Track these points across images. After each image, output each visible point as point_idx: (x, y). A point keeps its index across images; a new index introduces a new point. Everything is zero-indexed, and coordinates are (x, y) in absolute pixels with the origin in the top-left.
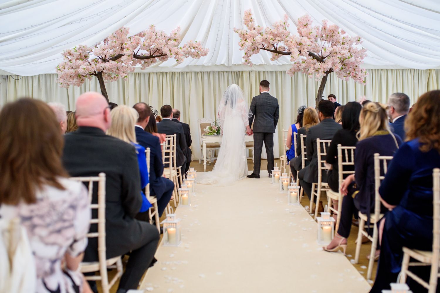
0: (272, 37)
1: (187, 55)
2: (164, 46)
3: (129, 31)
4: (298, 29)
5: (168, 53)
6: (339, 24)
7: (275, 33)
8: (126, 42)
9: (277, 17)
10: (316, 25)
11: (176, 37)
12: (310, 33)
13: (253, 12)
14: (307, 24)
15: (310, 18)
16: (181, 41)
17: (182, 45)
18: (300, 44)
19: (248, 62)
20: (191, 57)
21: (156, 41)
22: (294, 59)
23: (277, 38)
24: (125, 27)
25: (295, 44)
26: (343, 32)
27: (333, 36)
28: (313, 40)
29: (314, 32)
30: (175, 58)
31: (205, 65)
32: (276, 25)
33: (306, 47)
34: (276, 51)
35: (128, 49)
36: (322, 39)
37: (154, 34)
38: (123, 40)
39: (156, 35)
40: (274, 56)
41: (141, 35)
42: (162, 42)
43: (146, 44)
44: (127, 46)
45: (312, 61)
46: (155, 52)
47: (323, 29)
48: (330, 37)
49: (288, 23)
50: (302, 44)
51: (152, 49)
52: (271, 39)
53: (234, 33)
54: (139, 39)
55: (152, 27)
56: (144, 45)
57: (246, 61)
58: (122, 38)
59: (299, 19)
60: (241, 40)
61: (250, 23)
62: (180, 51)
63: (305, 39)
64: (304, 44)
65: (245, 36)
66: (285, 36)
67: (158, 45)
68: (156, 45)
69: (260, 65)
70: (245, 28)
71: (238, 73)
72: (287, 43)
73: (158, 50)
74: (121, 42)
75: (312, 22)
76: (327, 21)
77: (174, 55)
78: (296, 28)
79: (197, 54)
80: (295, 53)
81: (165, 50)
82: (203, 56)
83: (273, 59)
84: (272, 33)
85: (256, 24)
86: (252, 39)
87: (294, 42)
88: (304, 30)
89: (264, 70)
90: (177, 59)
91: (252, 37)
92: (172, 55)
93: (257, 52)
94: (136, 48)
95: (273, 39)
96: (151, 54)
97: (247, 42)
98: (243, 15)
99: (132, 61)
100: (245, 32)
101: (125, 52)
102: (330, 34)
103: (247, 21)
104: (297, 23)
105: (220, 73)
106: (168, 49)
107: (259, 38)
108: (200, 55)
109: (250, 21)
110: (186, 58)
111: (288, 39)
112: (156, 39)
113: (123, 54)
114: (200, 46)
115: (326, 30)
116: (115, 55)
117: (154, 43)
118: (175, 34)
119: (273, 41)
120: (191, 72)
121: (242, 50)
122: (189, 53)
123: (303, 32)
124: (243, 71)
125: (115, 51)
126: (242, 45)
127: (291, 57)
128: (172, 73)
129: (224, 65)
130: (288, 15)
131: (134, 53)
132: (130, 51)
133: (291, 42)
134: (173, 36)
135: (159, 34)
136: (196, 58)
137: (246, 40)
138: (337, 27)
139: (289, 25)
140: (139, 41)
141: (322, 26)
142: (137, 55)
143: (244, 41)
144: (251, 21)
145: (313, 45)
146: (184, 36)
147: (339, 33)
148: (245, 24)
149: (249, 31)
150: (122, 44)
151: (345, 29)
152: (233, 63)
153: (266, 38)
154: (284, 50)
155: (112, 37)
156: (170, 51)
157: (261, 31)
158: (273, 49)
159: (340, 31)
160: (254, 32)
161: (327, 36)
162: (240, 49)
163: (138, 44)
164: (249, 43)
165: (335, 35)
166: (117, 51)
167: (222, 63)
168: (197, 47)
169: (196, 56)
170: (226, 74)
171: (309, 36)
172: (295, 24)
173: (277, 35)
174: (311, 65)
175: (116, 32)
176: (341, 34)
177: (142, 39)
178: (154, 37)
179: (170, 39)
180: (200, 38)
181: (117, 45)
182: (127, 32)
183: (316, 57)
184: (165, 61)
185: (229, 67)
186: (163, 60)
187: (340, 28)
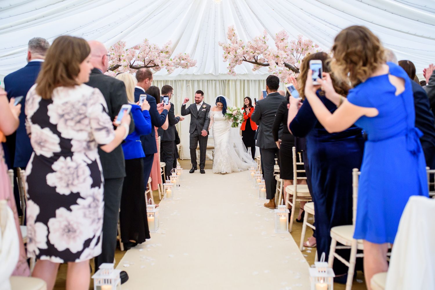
0: (252, 50)
1: (178, 66)
2: (156, 57)
3: (126, 44)
4: (276, 43)
5: (160, 64)
6: (312, 39)
7: (254, 47)
8: (123, 54)
9: (257, 32)
10: (291, 39)
11: (167, 50)
12: (286, 47)
13: (235, 28)
14: (284, 39)
15: (287, 33)
16: (172, 53)
17: (172, 57)
18: (277, 56)
19: (231, 72)
20: (181, 67)
21: (149, 54)
22: (271, 70)
23: (257, 51)
24: (122, 40)
25: (273, 57)
26: (317, 46)
27: (307, 49)
28: (289, 53)
29: (290, 46)
30: (166, 68)
31: (195, 74)
32: (256, 40)
33: (282, 59)
34: (256, 63)
35: (124, 60)
36: (298, 52)
37: (148, 47)
38: (120, 53)
39: (150, 48)
40: (255, 67)
41: (136, 48)
42: (154, 54)
43: (140, 56)
44: (124, 58)
45: (287, 72)
46: (149, 63)
47: (299, 43)
48: (305, 50)
49: (267, 38)
50: (279, 57)
51: (147, 60)
52: (251, 52)
53: (219, 46)
54: (134, 51)
55: (146, 41)
56: (138, 57)
57: (230, 71)
58: (120, 50)
59: (277, 34)
60: (225, 53)
61: (233, 38)
62: (170, 62)
63: (282, 52)
64: (280, 56)
65: (228, 49)
66: (264, 50)
67: (151, 57)
68: (150, 56)
69: (244, 75)
70: (229, 42)
71: (225, 81)
72: (266, 56)
73: (152, 61)
74: (119, 54)
75: (288, 37)
76: (302, 36)
77: (166, 66)
78: (274, 42)
79: (186, 65)
80: (273, 65)
81: (157, 62)
82: (192, 66)
83: (255, 69)
84: (252, 47)
85: (239, 39)
86: (235, 52)
87: (271, 55)
88: (281, 44)
89: (248, 79)
90: (167, 70)
91: (235, 50)
92: (163, 66)
93: (240, 63)
94: (132, 59)
95: (253, 52)
96: (146, 65)
97: (230, 54)
98: (227, 31)
99: (130, 71)
100: (228, 46)
101: (122, 63)
102: (305, 48)
103: (230, 36)
104: (275, 38)
105: (209, 81)
106: (160, 61)
107: (240, 51)
108: (189, 66)
109: (232, 36)
110: (177, 68)
111: (266, 52)
112: (149, 51)
113: (121, 65)
114: (188, 58)
115: (301, 44)
116: (114, 66)
117: (148, 55)
118: (167, 48)
119: (253, 53)
120: (183, 80)
121: (225, 61)
122: (179, 64)
123: (279, 46)
124: (229, 80)
125: (114, 62)
126: (226, 57)
127: (269, 68)
128: (166, 81)
129: (212, 74)
130: (267, 31)
131: (131, 64)
132: (127, 62)
133: (269, 55)
134: (165, 49)
135: (152, 47)
136: (185, 69)
137: (229, 53)
138: (311, 42)
139: (268, 39)
140: (134, 53)
141: (298, 41)
142: (133, 65)
143: (227, 53)
144: (234, 36)
145: (289, 58)
146: (175, 49)
147: (313, 47)
148: (229, 39)
149: (232, 45)
150: (120, 56)
151: (318, 44)
152: (219, 73)
153: (247, 51)
154: (264, 62)
155: (110, 49)
156: (162, 62)
157: (243, 45)
158: (254, 61)
159: (314, 45)
160: (236, 45)
161: (303, 49)
162: (224, 61)
163: (133, 56)
164: (231, 56)
165: (309, 49)
166: (115, 62)
167: (210, 72)
168: (186, 59)
169: (186, 66)
170: (214, 82)
171: (285, 50)
172: (273, 38)
173: (257, 48)
174: (287, 75)
175: (115, 45)
176: (314, 47)
177: (137, 52)
178: (148, 50)
179: (162, 52)
180: (189, 51)
181: (115, 57)
182: (124, 45)
183: (292, 68)
184: (158, 70)
185: (217, 76)
186: (156, 70)
187: (314, 43)
